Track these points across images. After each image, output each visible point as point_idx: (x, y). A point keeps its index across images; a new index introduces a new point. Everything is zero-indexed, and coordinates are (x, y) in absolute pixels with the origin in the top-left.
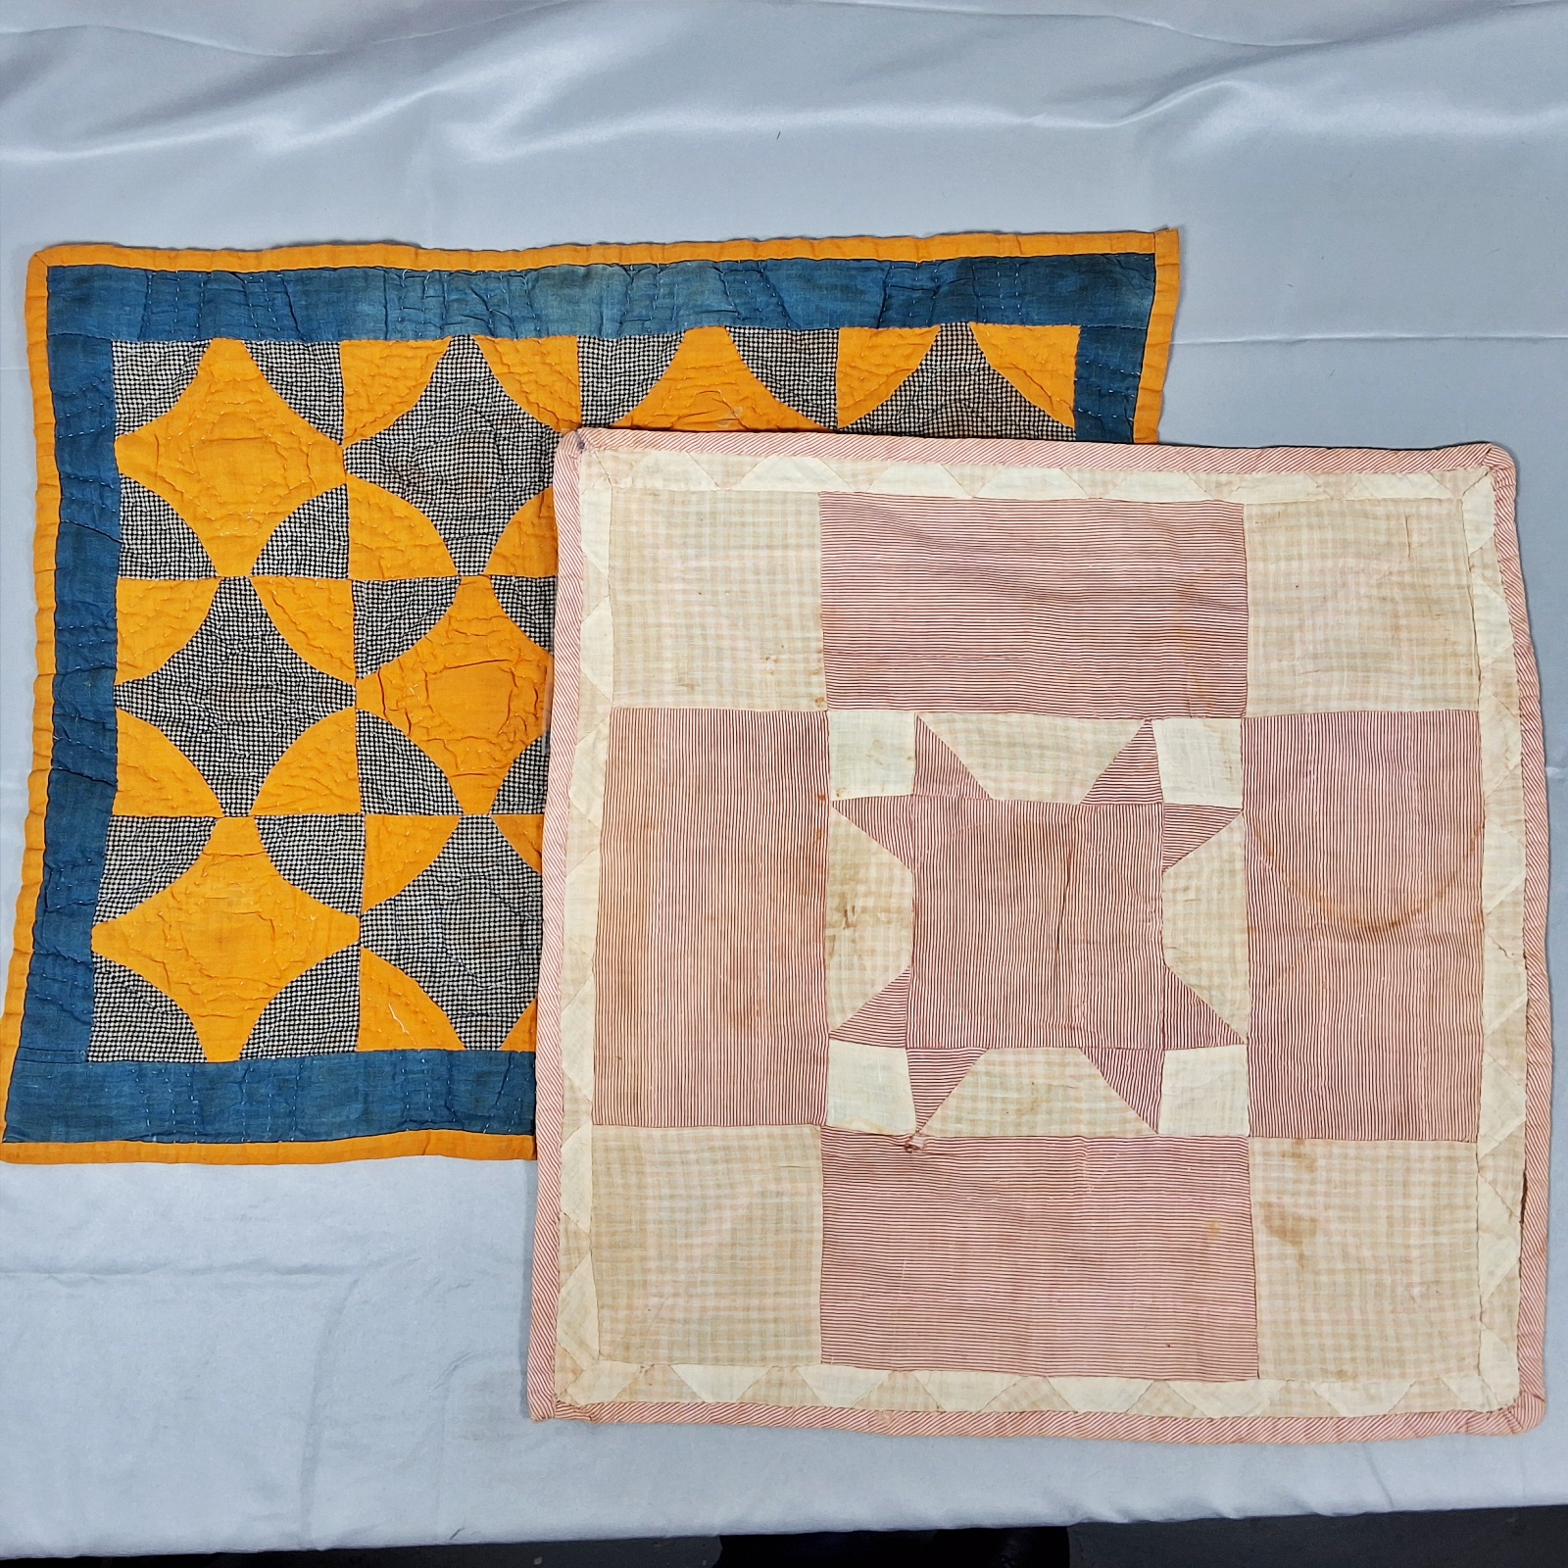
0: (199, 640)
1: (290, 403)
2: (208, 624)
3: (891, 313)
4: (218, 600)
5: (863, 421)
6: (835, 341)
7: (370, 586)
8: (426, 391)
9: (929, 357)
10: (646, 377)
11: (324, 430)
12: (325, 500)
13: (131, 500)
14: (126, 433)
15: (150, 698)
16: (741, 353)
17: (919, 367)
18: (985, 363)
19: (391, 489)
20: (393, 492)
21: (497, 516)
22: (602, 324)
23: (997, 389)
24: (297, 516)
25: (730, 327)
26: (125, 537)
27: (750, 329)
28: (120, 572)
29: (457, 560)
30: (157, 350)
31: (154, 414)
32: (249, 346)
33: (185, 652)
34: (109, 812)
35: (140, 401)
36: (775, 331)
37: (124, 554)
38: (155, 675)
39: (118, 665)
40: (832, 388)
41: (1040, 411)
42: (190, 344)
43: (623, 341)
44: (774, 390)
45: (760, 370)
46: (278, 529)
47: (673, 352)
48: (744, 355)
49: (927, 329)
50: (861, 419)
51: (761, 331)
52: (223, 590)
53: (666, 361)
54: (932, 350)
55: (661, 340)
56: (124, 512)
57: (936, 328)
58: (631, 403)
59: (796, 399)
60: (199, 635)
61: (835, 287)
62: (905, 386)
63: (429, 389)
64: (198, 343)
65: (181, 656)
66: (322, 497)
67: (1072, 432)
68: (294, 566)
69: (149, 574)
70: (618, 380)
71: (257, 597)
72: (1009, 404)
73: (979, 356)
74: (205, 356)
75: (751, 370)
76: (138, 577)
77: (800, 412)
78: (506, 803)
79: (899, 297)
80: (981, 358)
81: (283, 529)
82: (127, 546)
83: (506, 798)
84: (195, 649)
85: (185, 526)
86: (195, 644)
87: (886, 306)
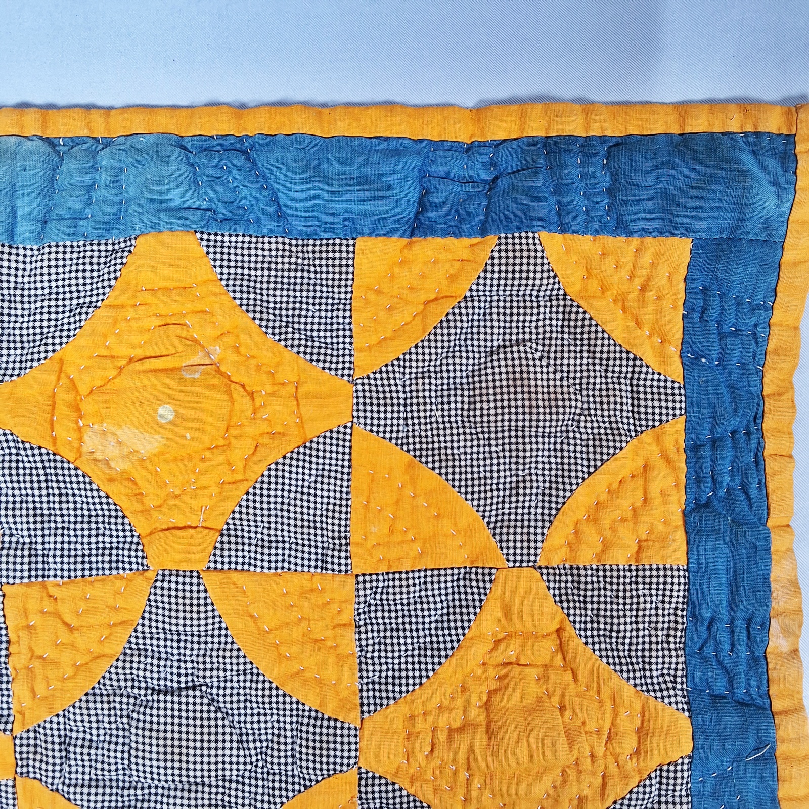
3: (431, 217)
5: (390, 368)
6: (351, 255)
9: (482, 281)
10: (81, 301)
16: (218, 270)
17: (468, 294)
18: (559, 289)
22: (14, 224)
23: (576, 327)
25: (202, 233)
27: (230, 235)
36: (266, 240)
40: (347, 320)
41: (635, 359)
43: (47, 250)
44: (264, 323)
45: (245, 296)
47: (118, 267)
48: (222, 274)
49: (478, 239)
50: (386, 365)
51: (247, 239)
53: (109, 279)
54: (486, 271)
55: (103, 248)
57: (492, 240)
58: (57, 341)
59: (297, 336)
61: (349, 179)
62: (448, 321)
67: (679, 388)
70: (39, 305)
72: (592, 349)
73: (551, 280)
75: (232, 295)
77: (302, 355)
79: (439, 196)
80: (554, 283)
87: (423, 205)
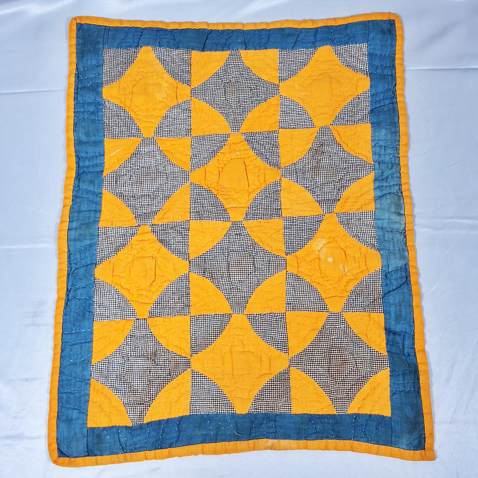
0: (256, 78)
1: (346, 106)
2: (262, 81)
3: (392, 336)
4: (271, 84)
5: (346, 323)
6: (378, 312)
7: (276, 137)
8: (352, 155)
9: (373, 351)
10: (360, 237)
11: (336, 118)
12: (309, 120)
13: (308, 52)
14: (333, 49)
15: (235, 62)
16: (371, 274)
17: (369, 347)
18: (373, 375)
19: (313, 143)
20: (312, 144)
21: (304, 182)
22: (380, 220)
23: (362, 380)
24: (303, 110)
25: (382, 269)
26: (294, 51)
27: (382, 277)
28: (281, 50)
29: (287, 167)
30: (365, 59)
31: (340, 59)
32: (368, 91)
33: (252, 73)
34: (193, 49)
35: (345, 54)
36: (381, 287)
37: (287, 51)
38: (243, 63)
39: (246, 51)
40: (359, 310)
41: (353, 398)
42: (368, 70)
43: (374, 228)
44: (357, 287)
45: (365, 281)
46: (298, 103)
47: (370, 247)
48: (370, 275)
49: (386, 350)
51: (381, 282)
52: (274, 85)
53: (367, 245)
54: (377, 352)
55: (375, 243)
56: (303, 50)
57: (386, 354)
58: (349, 231)
59: (354, 296)
60: (258, 78)
61: (401, 311)
62: (361, 340)
63: (353, 156)
64: (368, 73)
65: (250, 71)
66: (310, 119)
67: (345, 412)
68: (284, 110)
69: (280, 60)
70: (358, 226)
71: (272, 97)
72: (355, 385)
73: (375, 372)
74: (363, 75)
75: (365, 278)
76: (279, 56)
77: (348, 297)
78: (194, 188)
79: (398, 338)
80: (374, 373)
81: (298, 105)
82: (291, 52)
83: (196, 188)
84: (253, 76)
85: (298, 71)
86: (254, 76)
87: (395, 333)
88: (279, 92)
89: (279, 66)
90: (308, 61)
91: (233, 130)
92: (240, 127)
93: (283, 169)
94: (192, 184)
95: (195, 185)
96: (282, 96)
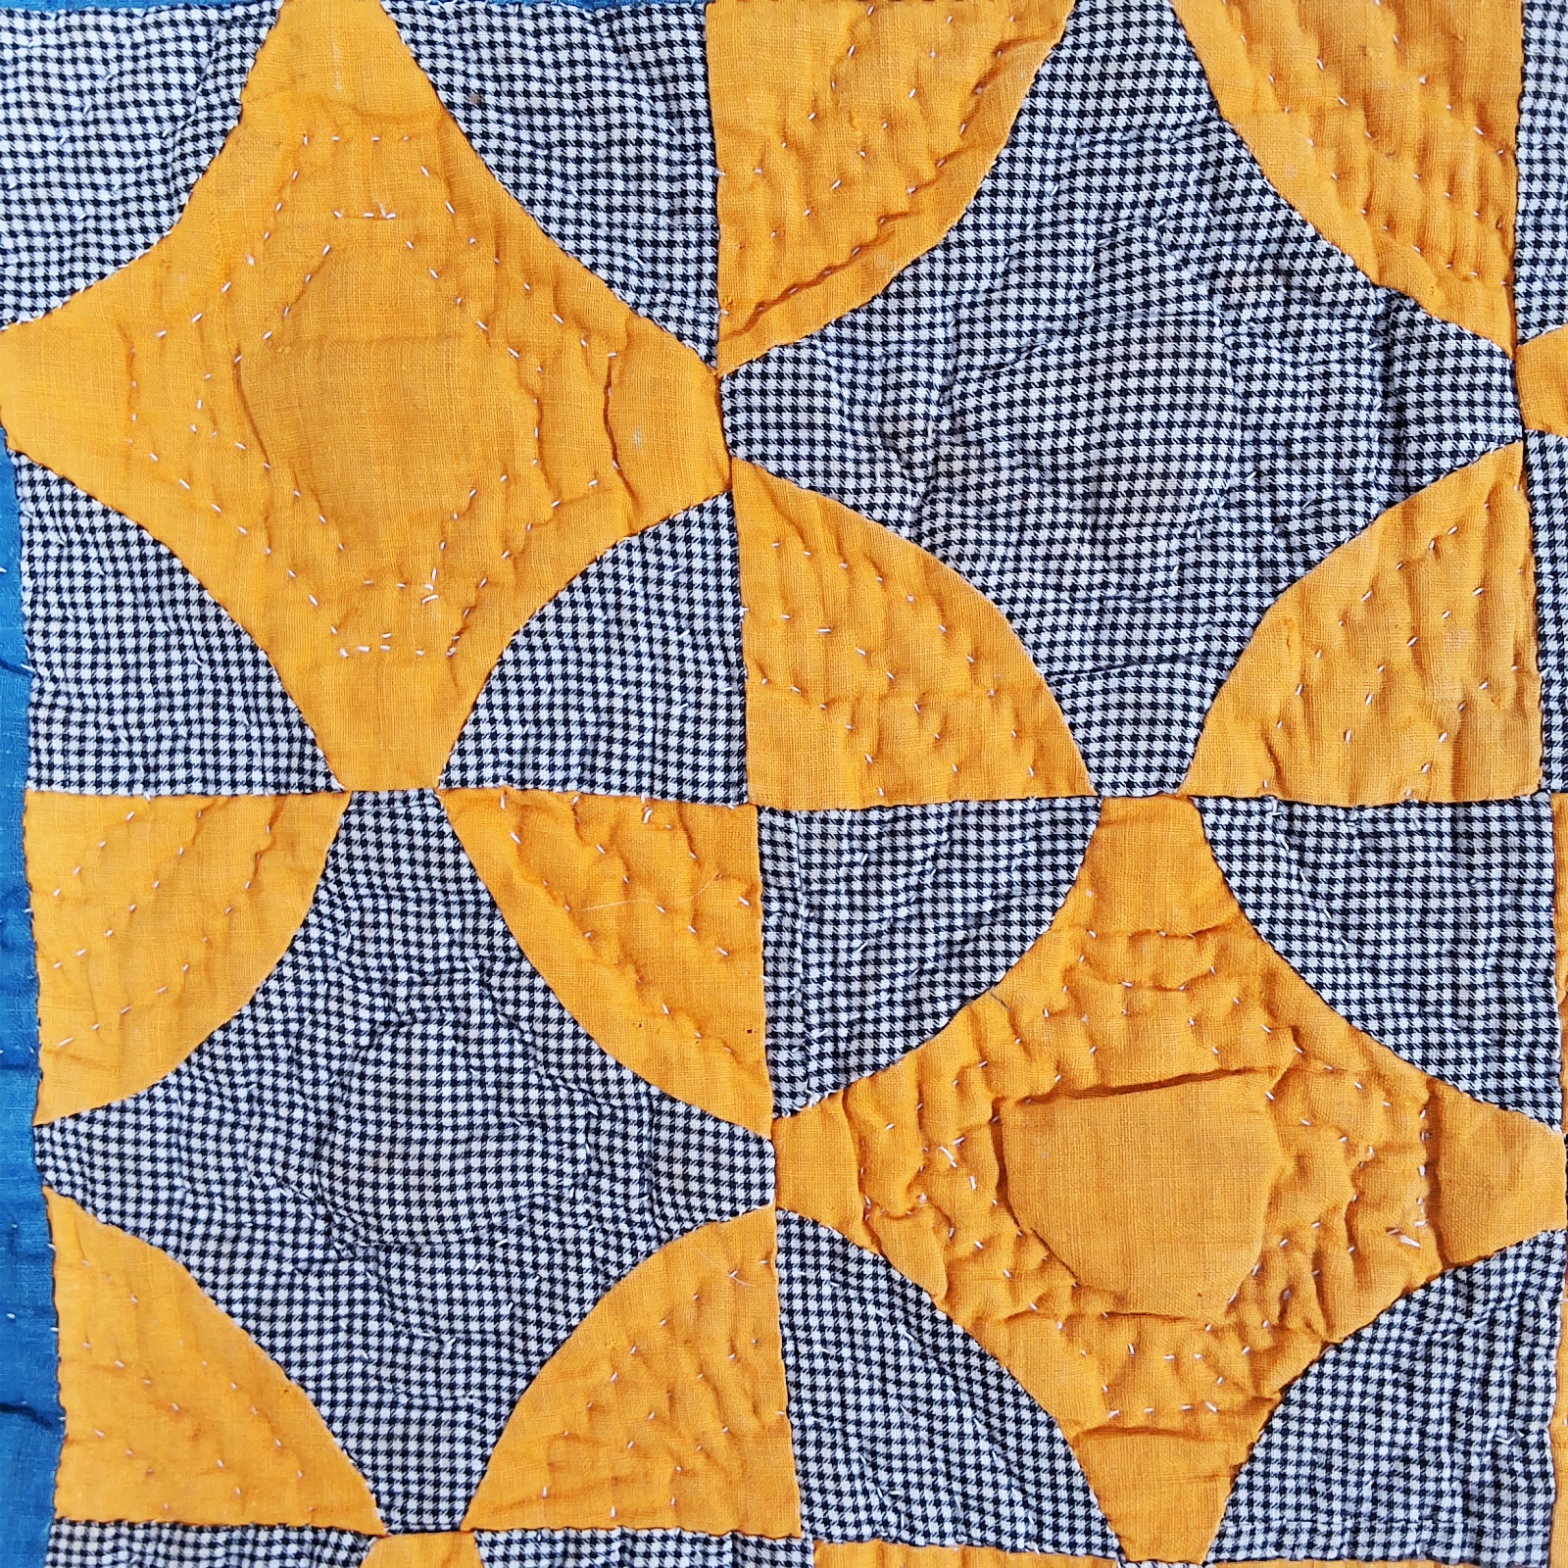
0: (289, 987)
1: (547, 219)
2: (315, 933)
4: (343, 864)
7: (816, 828)
8: (995, 176)
11: (658, 312)
12: (665, 545)
13: (52, 536)
14: (24, 316)
15: (146, 1166)
19: (878, 514)
20: (884, 522)
21: (1221, 601)
24: (580, 597)
26: (40, 657)
28: (33, 772)
29: (1094, 748)
30: (109, 37)
31: (109, 255)
32: (406, 18)
33: (248, 1024)
34: (44, 1508)
35: (62, 209)
37: (43, 713)
38: (159, 1092)
39: (45, 1062)
42: (213, 14)
46: (521, 640)
52: (355, 835)
56: (33, 575)
60: (288, 971)
63: (1004, 168)
64: (239, 11)
65: (234, 1037)
66: (657, 536)
68: (574, 759)
69: (124, 776)
71: (463, 858)
74: (265, 54)
76: (90, 790)
78: (1260, 1526)
81: (537, 641)
82: (49, 687)
83: (1259, 1512)
84: (277, 1015)
85: (226, 626)
86: (275, 1000)
88: (413, 793)
89: (181, 789)
90: (132, 536)
91: (756, 1194)
92: (724, 1128)
93: (1108, 778)
94: (1228, 1543)
95: (1236, 1519)
96: (456, 775)
